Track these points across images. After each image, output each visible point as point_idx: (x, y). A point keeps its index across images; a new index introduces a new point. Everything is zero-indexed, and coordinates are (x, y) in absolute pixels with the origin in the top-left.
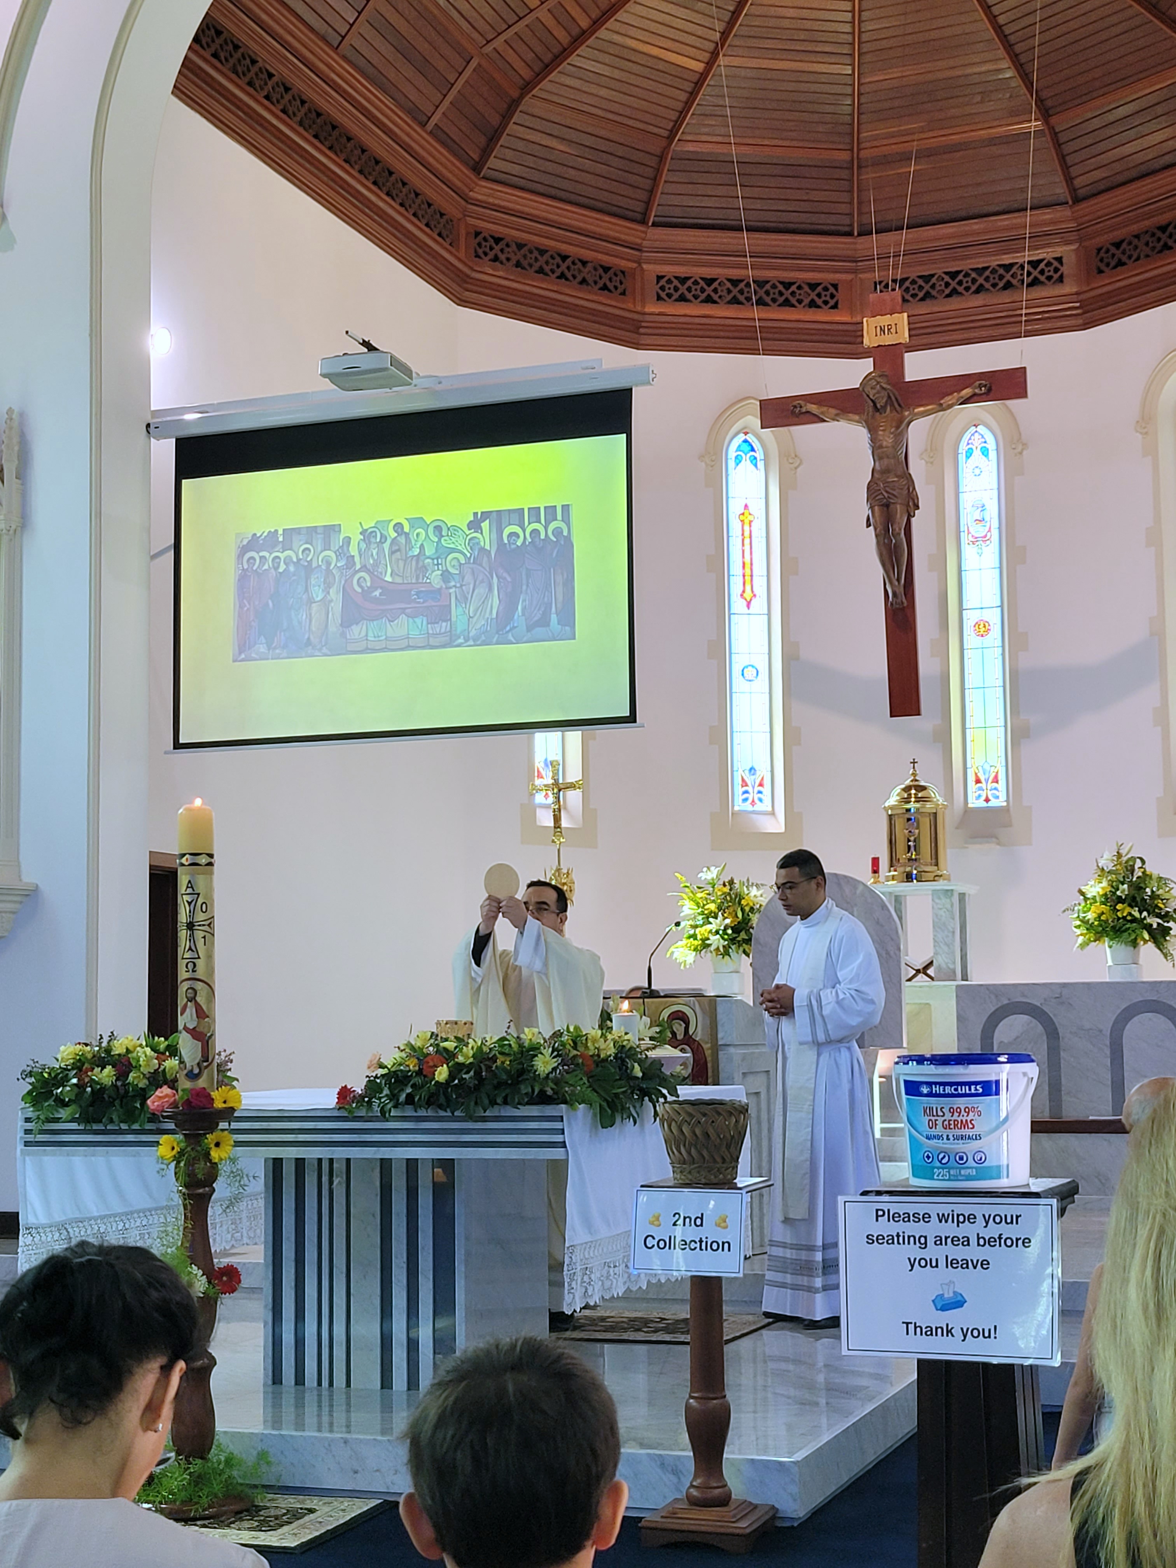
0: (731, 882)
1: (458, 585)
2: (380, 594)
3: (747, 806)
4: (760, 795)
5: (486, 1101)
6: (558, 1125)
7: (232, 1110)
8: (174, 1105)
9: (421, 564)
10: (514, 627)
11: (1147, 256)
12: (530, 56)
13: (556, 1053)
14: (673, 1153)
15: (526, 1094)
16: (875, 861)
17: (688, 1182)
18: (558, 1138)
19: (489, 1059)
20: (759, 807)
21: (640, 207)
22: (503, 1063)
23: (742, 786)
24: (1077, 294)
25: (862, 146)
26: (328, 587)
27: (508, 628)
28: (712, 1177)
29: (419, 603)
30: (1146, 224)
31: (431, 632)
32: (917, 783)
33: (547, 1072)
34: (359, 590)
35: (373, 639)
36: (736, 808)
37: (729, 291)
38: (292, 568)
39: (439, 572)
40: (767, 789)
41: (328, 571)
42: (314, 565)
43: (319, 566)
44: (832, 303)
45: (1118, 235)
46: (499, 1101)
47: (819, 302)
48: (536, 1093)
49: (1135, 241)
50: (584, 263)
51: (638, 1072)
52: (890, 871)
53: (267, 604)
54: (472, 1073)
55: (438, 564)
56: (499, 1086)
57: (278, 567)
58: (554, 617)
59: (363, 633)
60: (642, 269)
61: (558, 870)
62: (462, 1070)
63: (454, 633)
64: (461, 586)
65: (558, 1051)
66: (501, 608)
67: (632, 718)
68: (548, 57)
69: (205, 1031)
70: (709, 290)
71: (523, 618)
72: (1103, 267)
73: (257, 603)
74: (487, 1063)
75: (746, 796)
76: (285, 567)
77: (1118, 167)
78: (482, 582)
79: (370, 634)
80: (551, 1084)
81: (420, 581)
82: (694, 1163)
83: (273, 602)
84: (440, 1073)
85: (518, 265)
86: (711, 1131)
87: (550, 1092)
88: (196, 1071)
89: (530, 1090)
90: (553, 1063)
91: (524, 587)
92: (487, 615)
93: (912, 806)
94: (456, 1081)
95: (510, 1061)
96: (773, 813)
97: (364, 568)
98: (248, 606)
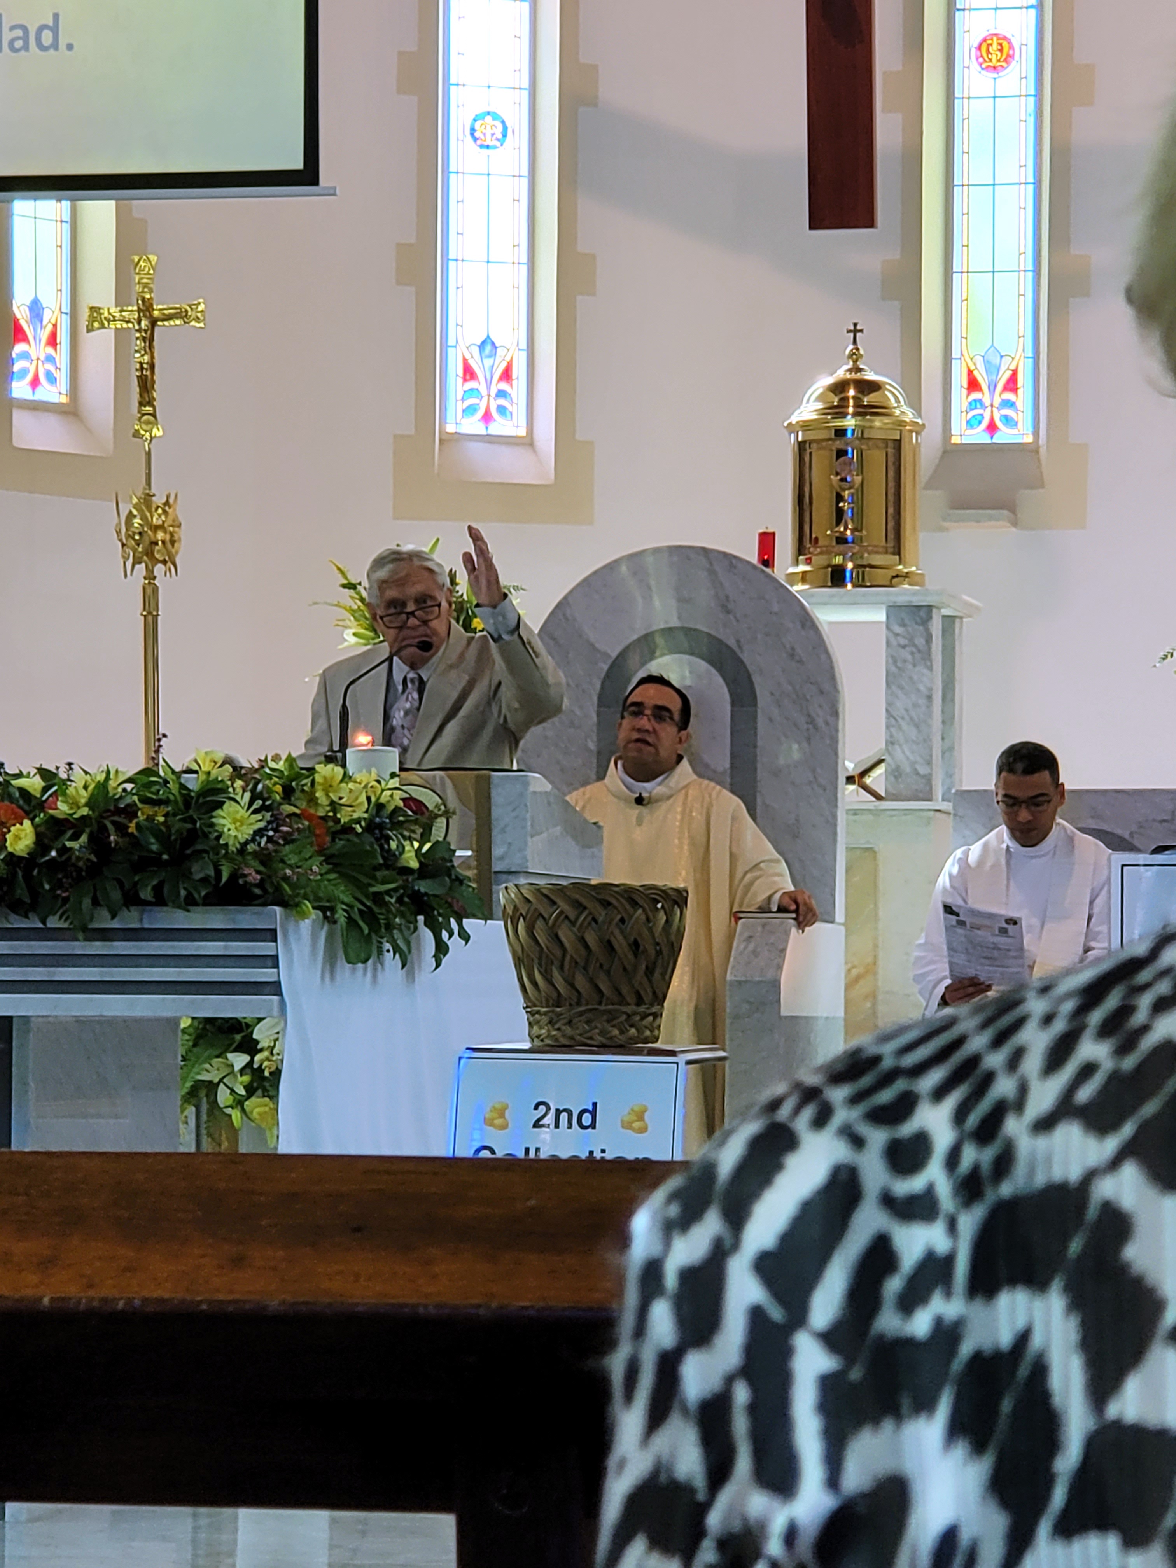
5: (116, 895)
6: (263, 948)
13: (258, 804)
14: (532, 982)
15: (205, 880)
17: (564, 1041)
18: (265, 974)
19: (118, 811)
22: (150, 819)
33: (242, 838)
46: (146, 894)
48: (224, 879)
54: (84, 838)
56: (146, 863)
62: (64, 832)
65: (264, 800)
74: (116, 818)
80: (255, 864)
82: (579, 1004)
84: (17, 838)
87: (250, 880)
89: (212, 873)
90: (257, 822)
94: (54, 853)
95: (166, 815)
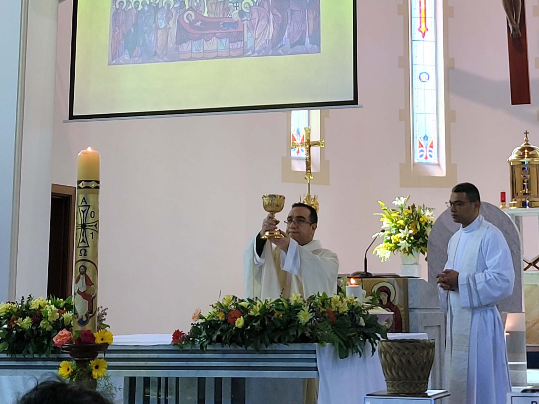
0: (413, 207)
1: (249, 19)
2: (201, 24)
3: (422, 160)
4: (430, 153)
5: (268, 340)
6: (313, 356)
7: (107, 345)
8: (70, 341)
9: (226, 6)
10: (283, 45)
13: (311, 310)
14: (387, 373)
15: (293, 335)
16: (503, 195)
17: (396, 392)
18: (313, 365)
19: (270, 313)
20: (430, 160)
22: (278, 316)
23: (419, 147)
26: (168, 20)
27: (279, 46)
28: (412, 389)
29: (224, 30)
31: (231, 47)
32: (528, 146)
33: (306, 322)
34: (188, 22)
35: (195, 52)
36: (416, 161)
38: (146, 8)
39: (237, 11)
40: (435, 149)
41: (169, 10)
42: (160, 6)
43: (163, 7)
46: (276, 340)
48: (299, 335)
51: (362, 323)
52: (512, 201)
53: (130, 30)
54: (259, 322)
55: (236, 6)
56: (277, 330)
57: (138, 7)
58: (307, 39)
59: (189, 48)
61: (309, 196)
62: (252, 320)
63: (245, 48)
64: (251, 20)
65: (313, 309)
66: (275, 33)
67: (355, 102)
69: (91, 294)
71: (288, 39)
73: (124, 29)
74: (268, 316)
75: (422, 153)
76: (142, 7)
78: (264, 17)
79: (194, 48)
80: (309, 330)
81: (225, 16)
82: (400, 381)
83: (134, 29)
84: (239, 322)
86: (412, 360)
87: (308, 335)
88: (85, 319)
89: (295, 333)
90: (310, 316)
91: (289, 21)
92: (266, 38)
93: (526, 160)
94: (249, 327)
95: (283, 314)
96: (439, 165)
97: (191, 8)
98: (118, 31)
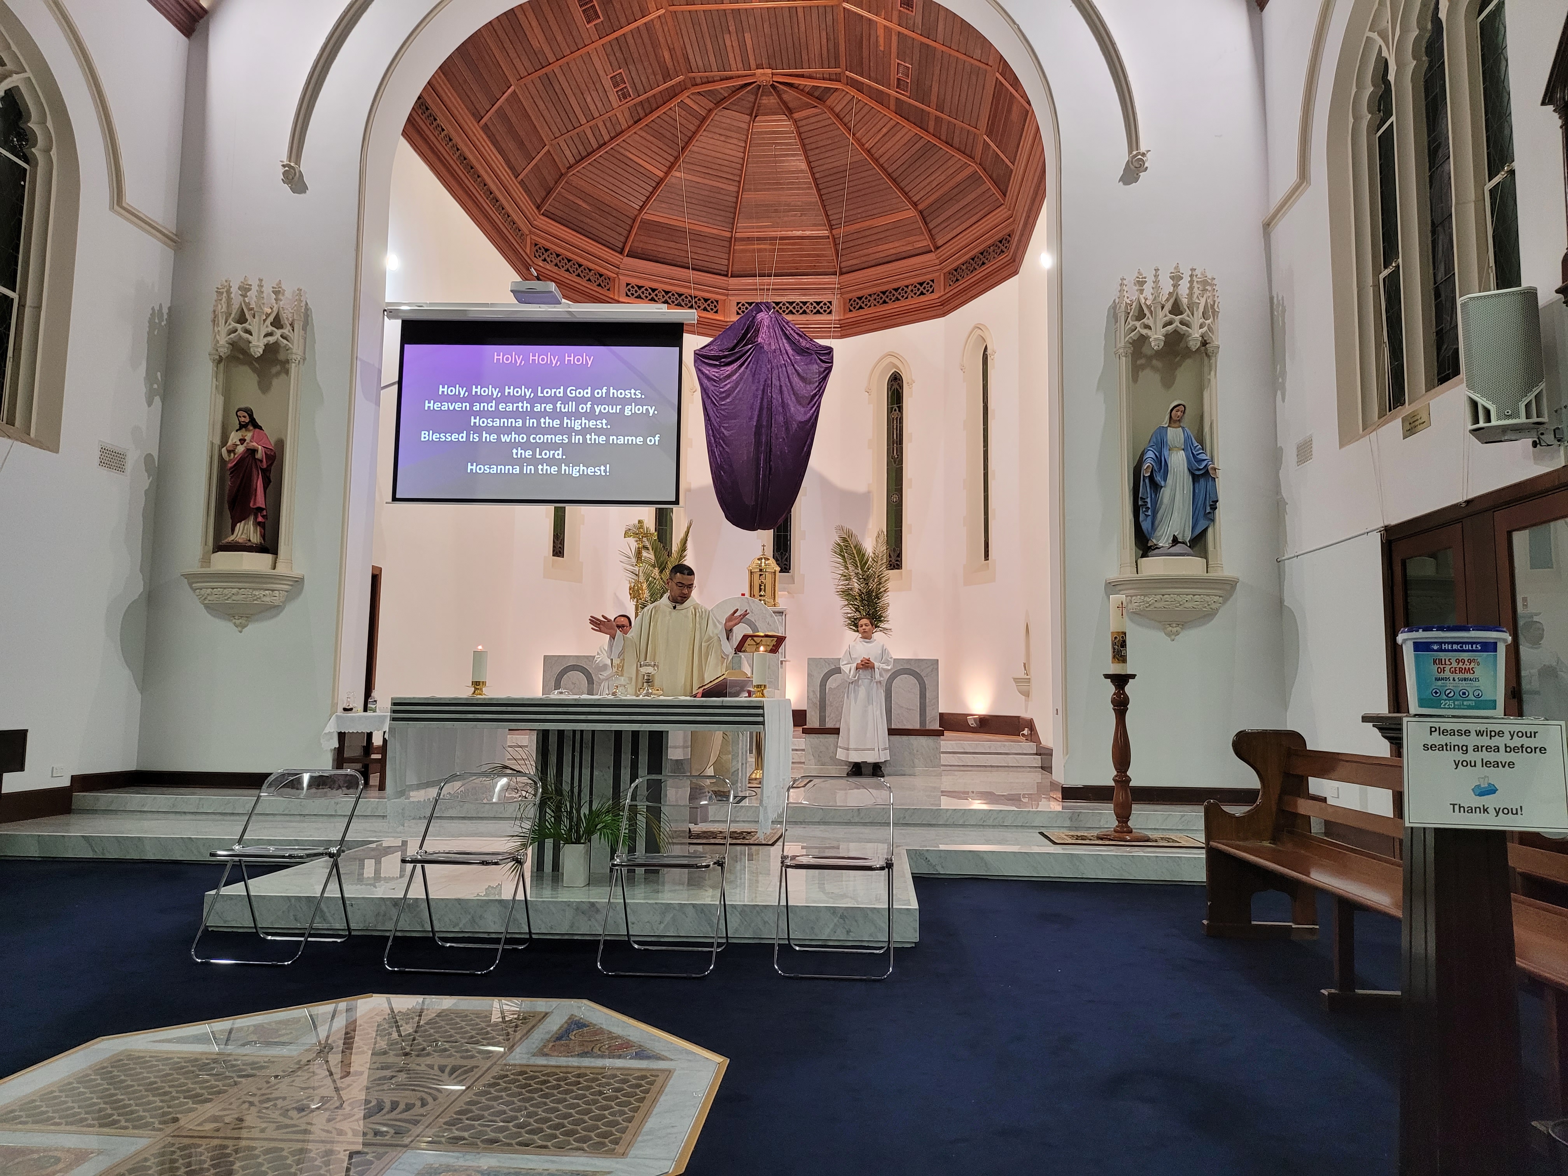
11: (875, 305)
12: (575, 151)
21: (620, 245)
24: (839, 320)
25: (737, 231)
30: (874, 290)
37: (663, 297)
44: (715, 310)
45: (860, 294)
47: (709, 309)
49: (869, 298)
50: (590, 270)
60: (619, 279)
68: (584, 154)
70: (653, 295)
72: (852, 308)
77: (864, 259)
85: (556, 265)
